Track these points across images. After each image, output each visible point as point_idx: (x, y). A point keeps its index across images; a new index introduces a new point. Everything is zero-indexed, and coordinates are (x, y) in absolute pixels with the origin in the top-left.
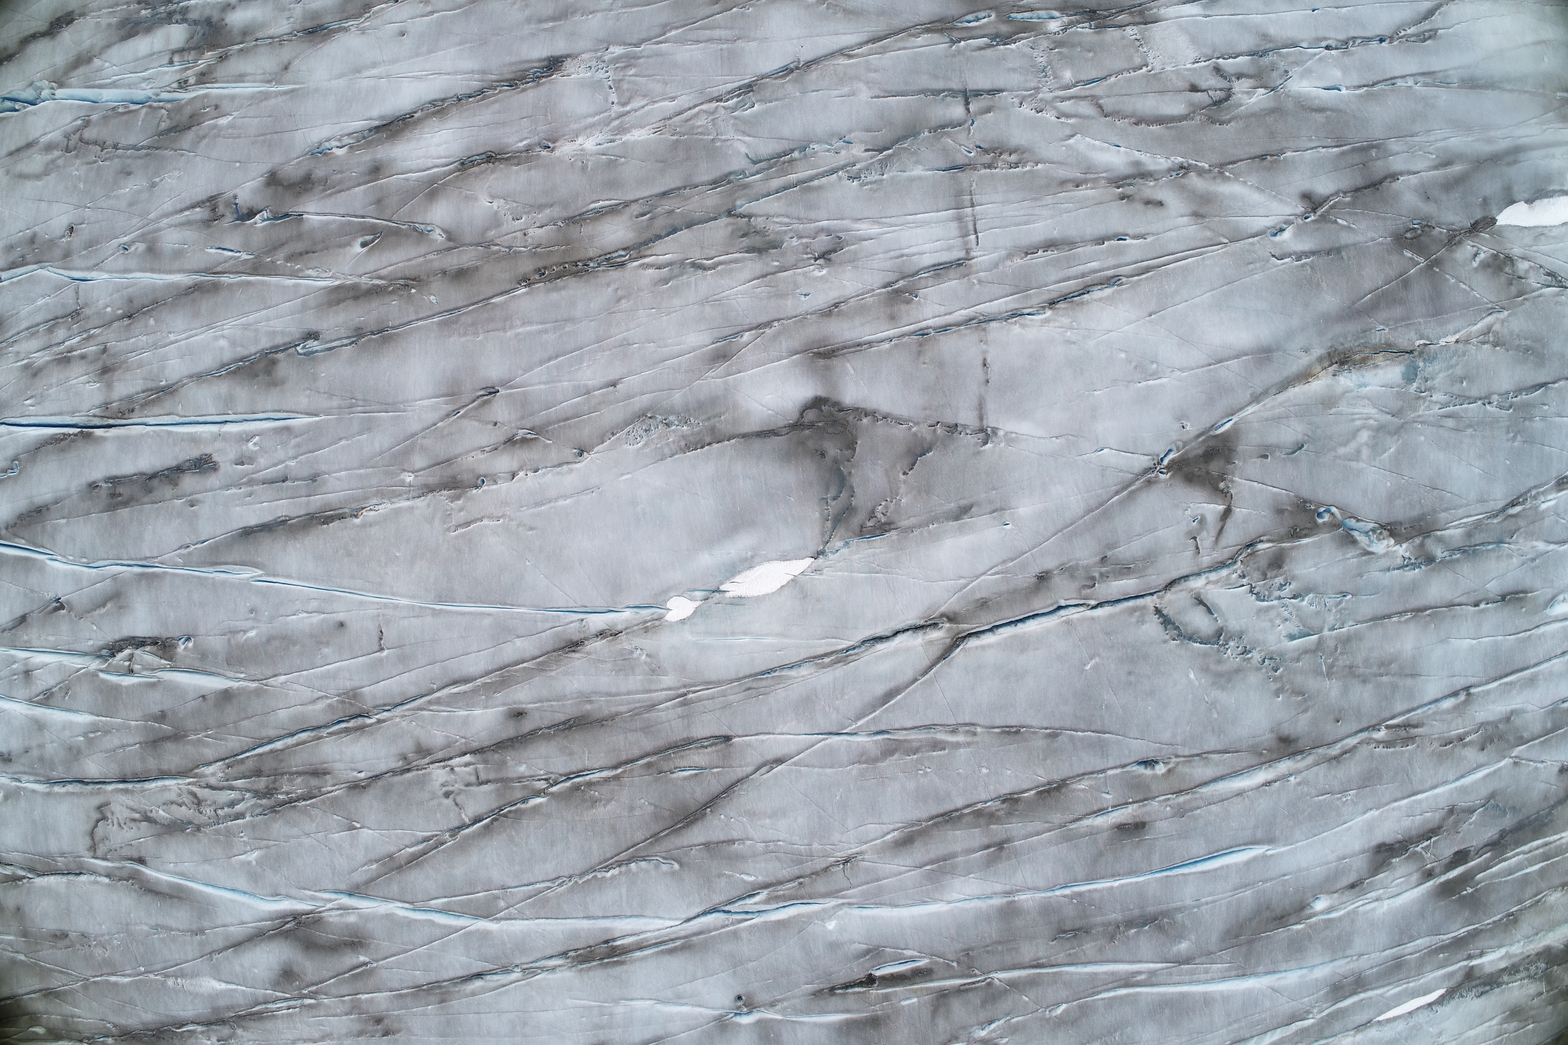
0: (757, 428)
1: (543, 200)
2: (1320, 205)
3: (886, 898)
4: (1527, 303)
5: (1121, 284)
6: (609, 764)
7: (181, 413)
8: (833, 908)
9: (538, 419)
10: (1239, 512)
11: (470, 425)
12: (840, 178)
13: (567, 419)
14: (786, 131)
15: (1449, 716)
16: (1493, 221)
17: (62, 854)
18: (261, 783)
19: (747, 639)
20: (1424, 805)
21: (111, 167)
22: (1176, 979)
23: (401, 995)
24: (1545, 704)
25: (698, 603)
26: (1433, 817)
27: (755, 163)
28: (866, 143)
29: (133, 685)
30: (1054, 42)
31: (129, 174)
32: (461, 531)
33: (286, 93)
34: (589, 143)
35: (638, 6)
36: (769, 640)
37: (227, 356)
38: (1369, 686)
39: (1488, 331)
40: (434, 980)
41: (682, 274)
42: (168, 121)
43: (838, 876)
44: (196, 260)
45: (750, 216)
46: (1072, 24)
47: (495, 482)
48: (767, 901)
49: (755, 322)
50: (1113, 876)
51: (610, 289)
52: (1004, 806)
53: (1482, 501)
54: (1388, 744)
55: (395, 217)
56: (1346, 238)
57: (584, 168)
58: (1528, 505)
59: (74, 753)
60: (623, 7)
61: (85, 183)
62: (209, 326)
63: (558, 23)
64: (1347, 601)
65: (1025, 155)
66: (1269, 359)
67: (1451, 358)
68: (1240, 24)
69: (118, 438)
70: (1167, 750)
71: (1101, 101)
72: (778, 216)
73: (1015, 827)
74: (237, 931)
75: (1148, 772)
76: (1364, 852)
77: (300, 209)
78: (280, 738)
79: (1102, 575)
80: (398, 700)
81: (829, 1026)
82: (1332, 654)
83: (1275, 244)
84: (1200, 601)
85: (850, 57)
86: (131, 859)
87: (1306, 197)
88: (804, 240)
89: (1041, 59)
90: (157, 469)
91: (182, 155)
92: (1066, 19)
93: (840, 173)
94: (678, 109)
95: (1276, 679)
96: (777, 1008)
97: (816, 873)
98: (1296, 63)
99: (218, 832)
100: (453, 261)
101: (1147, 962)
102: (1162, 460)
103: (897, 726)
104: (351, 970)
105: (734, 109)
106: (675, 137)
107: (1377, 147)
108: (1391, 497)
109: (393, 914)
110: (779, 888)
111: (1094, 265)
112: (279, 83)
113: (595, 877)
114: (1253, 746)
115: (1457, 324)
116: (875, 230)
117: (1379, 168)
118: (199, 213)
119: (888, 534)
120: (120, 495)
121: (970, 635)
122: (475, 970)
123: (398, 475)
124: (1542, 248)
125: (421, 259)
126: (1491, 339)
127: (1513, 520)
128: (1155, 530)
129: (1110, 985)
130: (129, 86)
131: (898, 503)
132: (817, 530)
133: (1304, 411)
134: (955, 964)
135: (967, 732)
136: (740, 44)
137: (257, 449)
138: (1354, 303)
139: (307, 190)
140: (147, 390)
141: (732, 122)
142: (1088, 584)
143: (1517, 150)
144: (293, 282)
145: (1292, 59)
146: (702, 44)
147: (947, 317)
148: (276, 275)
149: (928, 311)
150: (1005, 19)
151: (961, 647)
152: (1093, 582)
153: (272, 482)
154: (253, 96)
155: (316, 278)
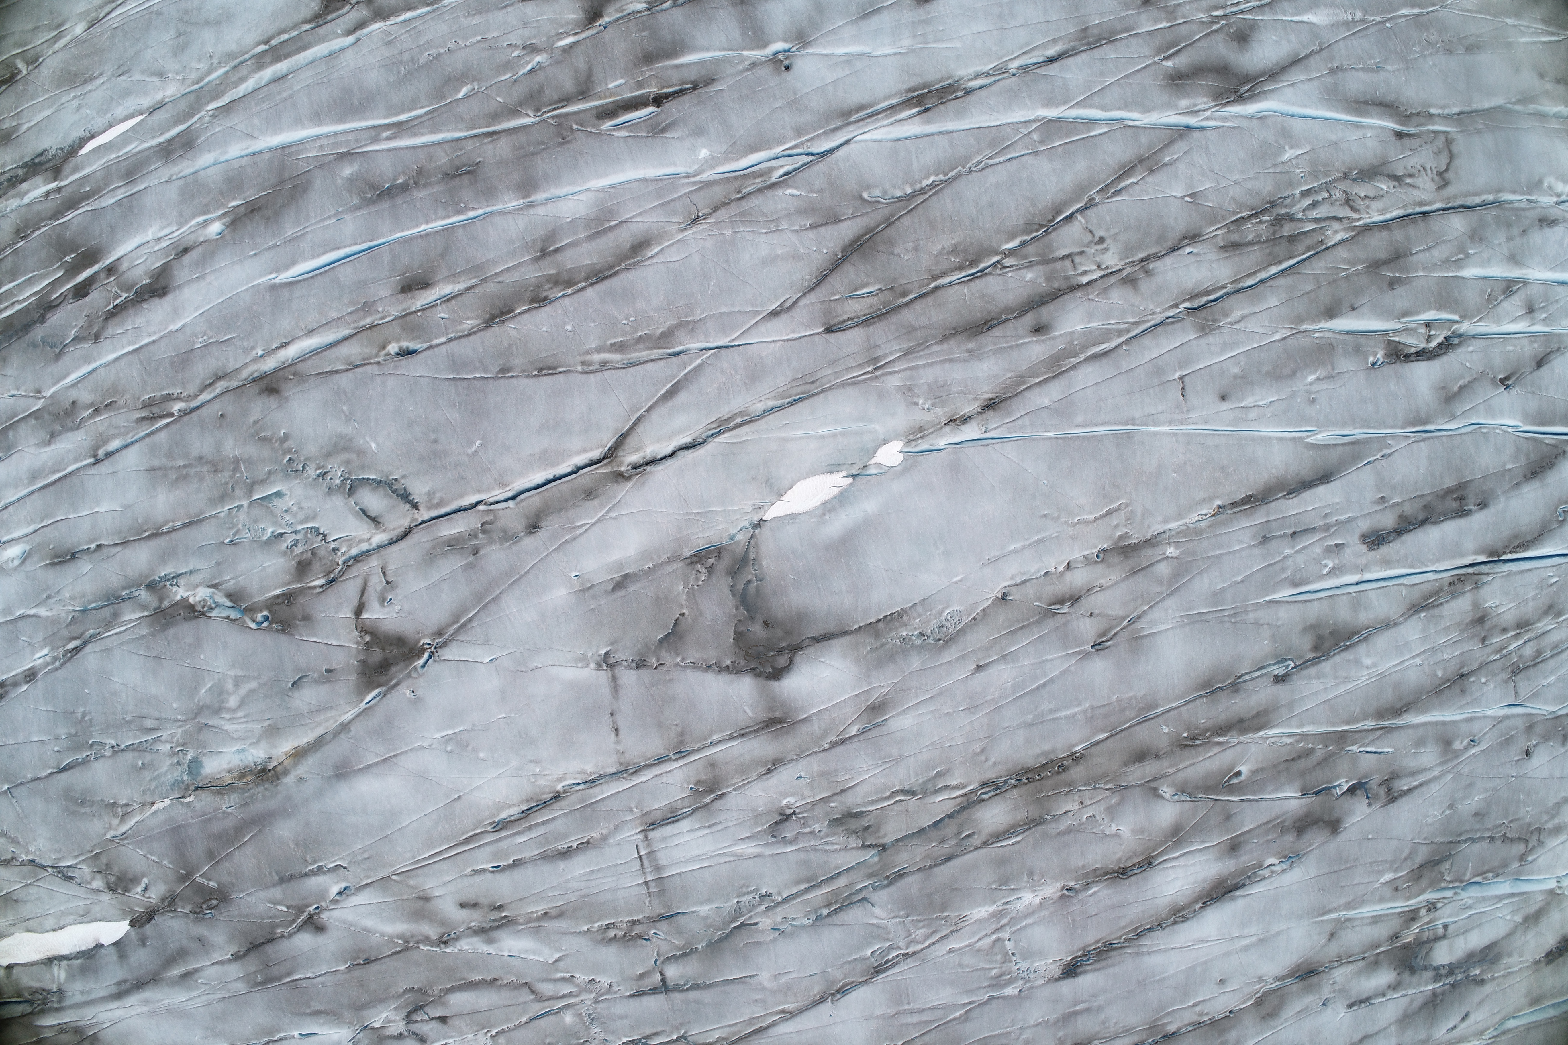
0: (834, 642)
1: (1067, 838)
2: (305, 923)
3: (652, 187)
4: (88, 848)
5: (491, 824)
6: (943, 292)
7: (1402, 587)
8: (704, 171)
9: (1051, 624)
10: (347, 613)
11: (1116, 610)
12: (780, 894)
13: (1021, 628)
14: (837, 933)
15: (111, 432)
16: (132, 924)
17: (1479, 132)
18: (1287, 229)
19: (820, 431)
20: (124, 340)
21: (1495, 820)
22: (351, 137)
23: (1127, 30)
24: (18, 455)
25: (872, 462)
26: (114, 329)
27: (865, 900)
28: (758, 931)
29: (1424, 312)
31: (1476, 815)
32: (1115, 505)
33: (1330, 911)
34: (1028, 898)
35: (995, 1036)
36: (798, 433)
37: (1362, 649)
38: (195, 453)
39: (124, 817)
40: (1095, 51)
41: (924, 783)
42: (1443, 869)
43: (702, 204)
44: (1402, 739)
45: (864, 847)
47: (1085, 557)
48: (771, 170)
49: (847, 746)
50: (427, 235)
51: (993, 760)
52: (545, 294)
53: (107, 650)
54: (169, 398)
55: (1211, 804)
56: (276, 893)
57: (1031, 874)
58: (61, 650)
59: (1476, 236)
60: (1010, 1033)
61: (1519, 801)
62: (1382, 676)
63: (1072, 1010)
64: (228, 536)
65: (600, 937)
66: (337, 768)
67: (156, 787)
69: (1462, 555)
70: (388, 368)
71: (532, 997)
72: (836, 850)
73: (532, 274)
74: (1297, 76)
75: (405, 344)
76: (179, 286)
77: (1305, 801)
78: (1273, 277)
79: (476, 536)
80: (1159, 329)
81: (695, 49)
82: (237, 482)
83: (345, 879)
84: (375, 520)
85: (783, 1012)
86: (1409, 136)
87: (320, 929)
88: (808, 830)
89: (596, 1031)
90: (1421, 529)
91: (1425, 839)
93: (780, 899)
94: (945, 941)
95: (289, 451)
96: (748, 63)
97: (725, 204)
99: (1326, 174)
100: (1149, 769)
101: (382, 150)
102: (430, 657)
103: (661, 363)
104: (1179, 50)
105: (890, 948)
106: (945, 914)
107: (256, 985)
108: (198, 644)
109: (1144, 112)
110: (760, 185)
111: (519, 840)
112: (1337, 920)
113: (946, 174)
114: (304, 381)
115: (155, 821)
116: (739, 848)
117: (252, 964)
118: (1403, 785)
119: (693, 553)
120: (1455, 500)
121: (599, 461)
122: (1056, 65)
123: (1182, 553)
124: (81, 902)
125: (1181, 767)
126: (120, 810)
127: (74, 635)
128: (428, 587)
129: (416, 122)
130: (1484, 899)
131: (686, 585)
132: (763, 549)
133: (296, 720)
134: (575, 127)
135: (591, 364)
136: (891, 1011)
137: (1324, 562)
138: (260, 831)
139: (1300, 820)
140: (1437, 606)
141: (891, 936)
142: (487, 527)
143: (118, 996)
144: (1305, 730)
146: (928, 1007)
147: (659, 772)
148: (1322, 734)
149: (678, 776)
151: (607, 448)
152: (485, 529)
153: (1306, 531)
154: (1362, 903)
155: (1282, 736)
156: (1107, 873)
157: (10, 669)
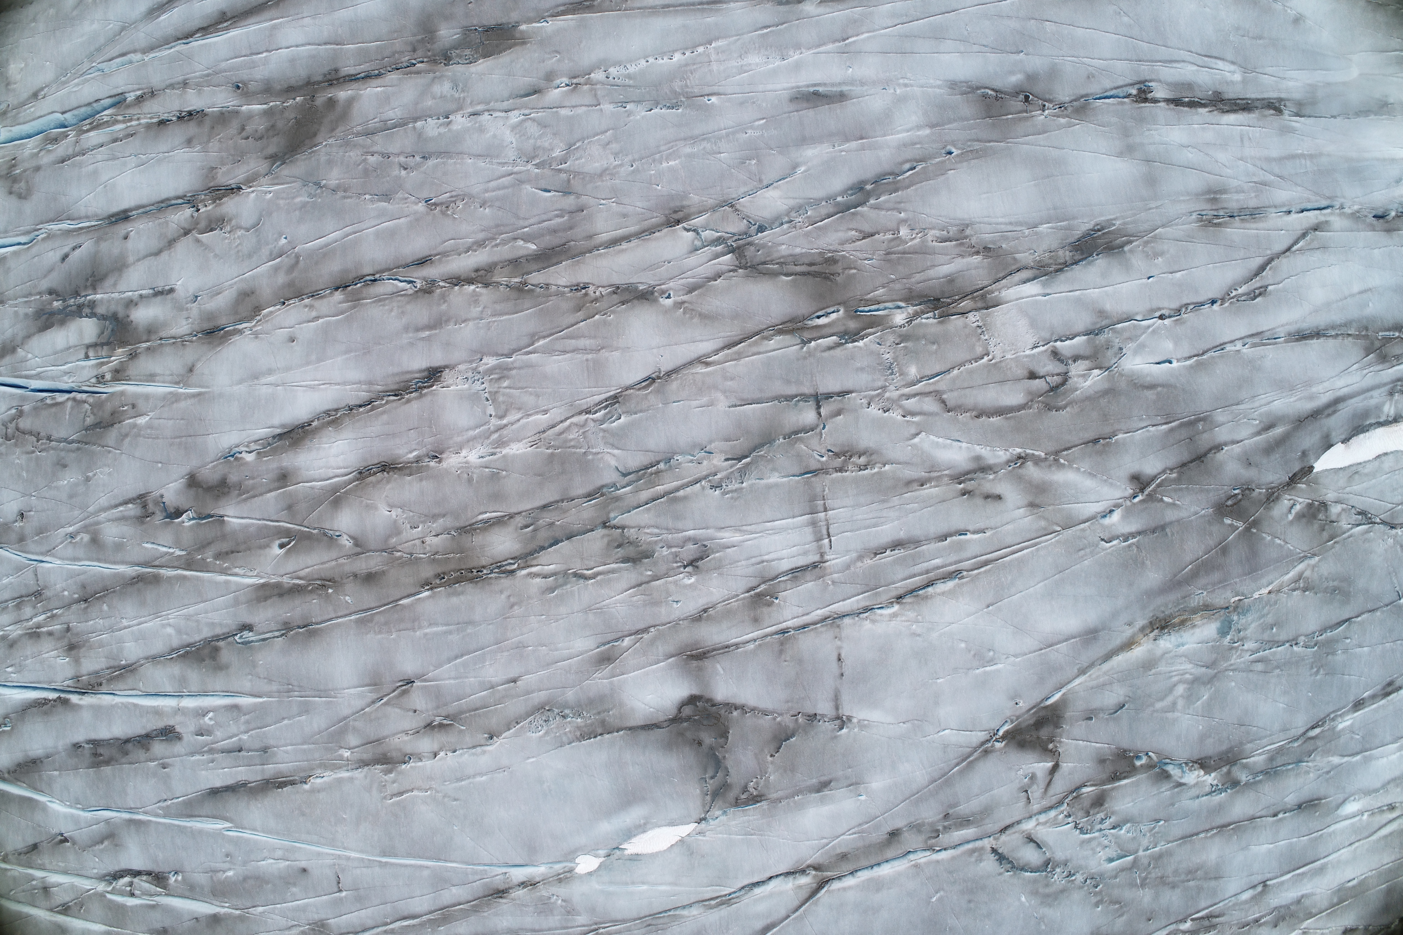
0: (641, 723)
1: (436, 511)
2: (1148, 484)
4: (1337, 545)
5: (962, 578)
7: (143, 689)
9: (451, 709)
10: (1065, 766)
11: (394, 712)
12: (703, 488)
13: (477, 709)
14: (652, 445)
15: (1247, 906)
16: (1312, 468)
19: (645, 887)
21: (47, 458)
24: (1332, 887)
25: (602, 859)
27: (625, 475)
28: (725, 452)
29: (136, 905)
30: (900, 336)
31: (65, 466)
32: (395, 799)
33: (194, 396)
34: (472, 456)
35: (507, 314)
36: (664, 888)
37: (175, 643)
38: (1178, 891)
39: (1300, 577)
41: (565, 584)
42: (92, 417)
44: (135, 553)
45: (623, 528)
46: (917, 315)
47: (420, 760)
49: (634, 629)
51: (503, 596)
53: (1284, 730)
54: (1193, 933)
55: (305, 523)
56: (1170, 515)
57: (470, 480)
58: (1326, 727)
60: (493, 315)
61: (27, 471)
62: (156, 615)
63: (434, 332)
64: (1160, 827)
65: (874, 457)
66: (1094, 639)
67: (1263, 608)
68: (1078, 301)
69: (92, 707)
71: (944, 396)
72: (648, 528)
77: (221, 512)
79: (945, 828)
82: (1145, 869)
83: (1104, 528)
84: (1030, 839)
85: (707, 364)
87: (1135, 478)
88: (674, 550)
89: (888, 356)
90: (129, 736)
91: (109, 452)
92: (911, 310)
93: (703, 483)
94: (551, 423)
95: (1096, 895)
98: (1130, 339)
100: (362, 565)
102: (998, 731)
105: (602, 421)
106: (550, 451)
107: (1204, 419)
108: (1203, 738)
111: (937, 562)
112: (187, 385)
115: (1270, 577)
116: (737, 538)
117: (1205, 441)
118: (132, 510)
119: (758, 805)
120: (101, 755)
121: (832, 880)
123: (337, 751)
124: (1356, 488)
125: (334, 563)
126: (1302, 585)
127: (1312, 741)
128: (992, 789)
130: (51, 379)
131: (767, 780)
132: (699, 803)
133: (1126, 676)
136: (604, 353)
137: (212, 723)
138: (1175, 576)
139: (224, 494)
140: (111, 668)
141: (601, 434)
142: (933, 835)
143: (1337, 401)
144: (223, 578)
145: (1126, 335)
146: (569, 355)
147: (804, 618)
148: (208, 571)
149: (787, 613)
150: (853, 314)
151: (825, 889)
152: (936, 833)
153: (229, 751)
154: (164, 397)
155: (244, 576)
156: (400, 469)
157: (1376, 710)
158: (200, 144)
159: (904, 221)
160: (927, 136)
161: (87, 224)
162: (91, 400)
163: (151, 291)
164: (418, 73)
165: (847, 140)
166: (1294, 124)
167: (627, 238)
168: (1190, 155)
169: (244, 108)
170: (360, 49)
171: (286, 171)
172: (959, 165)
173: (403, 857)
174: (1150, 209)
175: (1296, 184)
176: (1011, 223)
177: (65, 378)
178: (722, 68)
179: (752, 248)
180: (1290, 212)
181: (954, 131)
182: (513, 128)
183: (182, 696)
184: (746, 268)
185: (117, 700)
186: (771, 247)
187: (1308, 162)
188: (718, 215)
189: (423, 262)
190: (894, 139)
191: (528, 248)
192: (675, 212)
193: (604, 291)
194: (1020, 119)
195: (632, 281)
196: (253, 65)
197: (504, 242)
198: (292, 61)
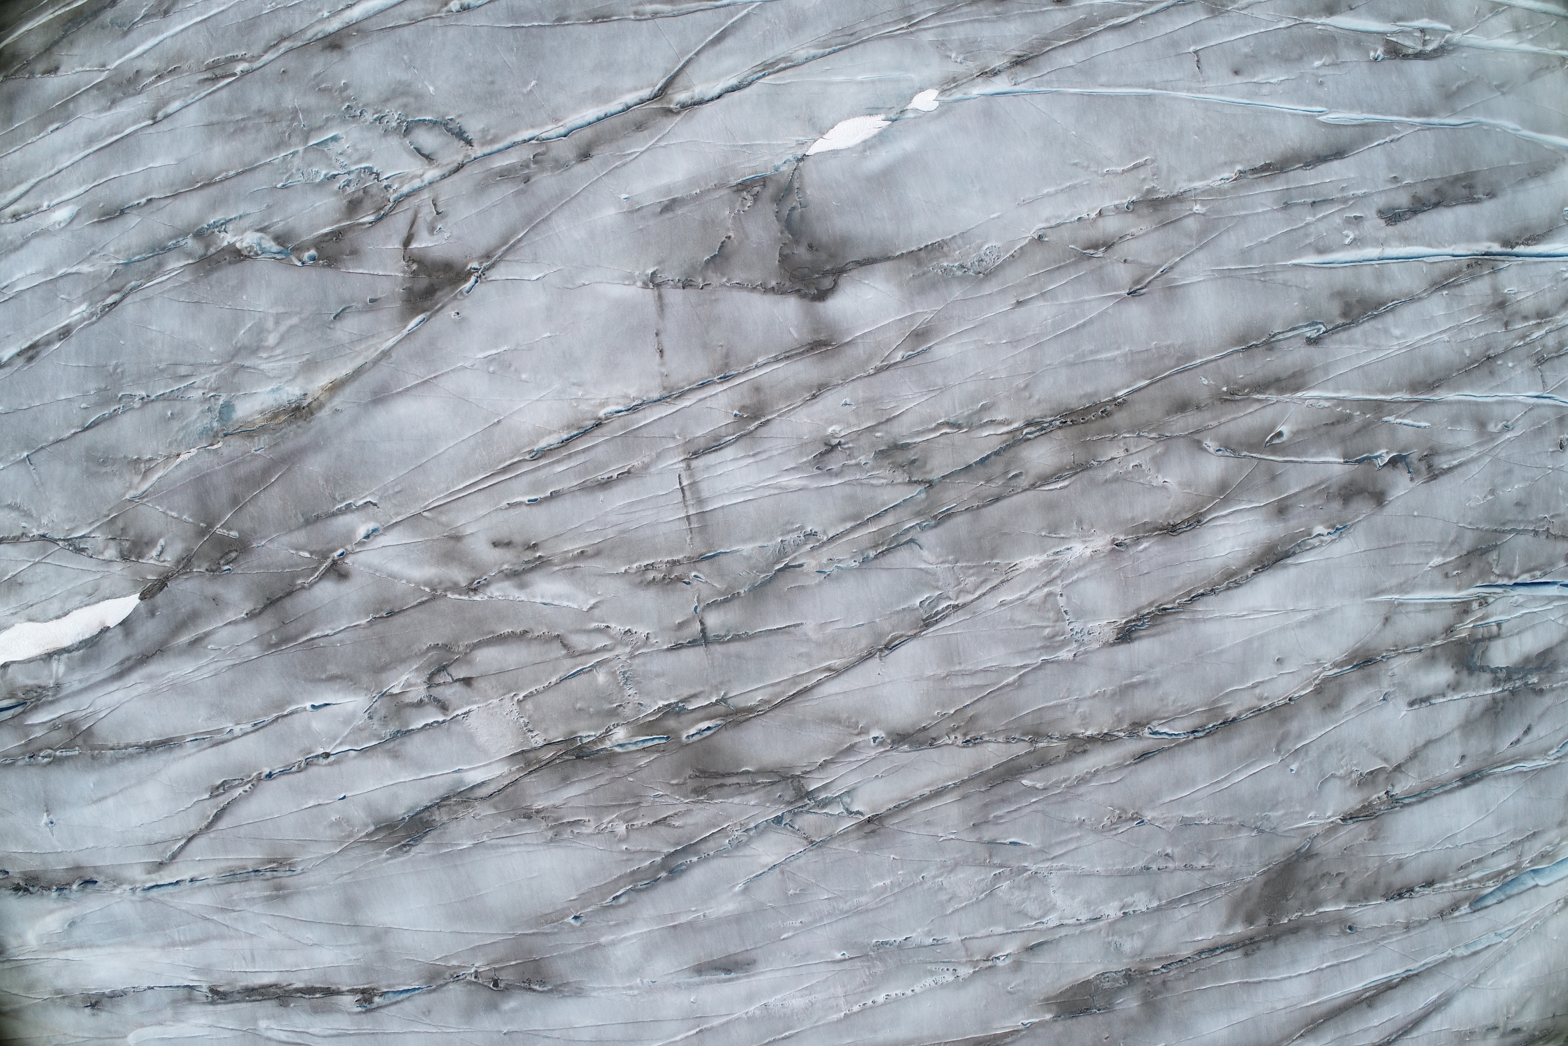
0: (877, 266)
1: (1115, 486)
2: (328, 570)
4: (106, 513)
5: (530, 452)
7: (1422, 264)
9: (1086, 267)
10: (396, 244)
11: (1149, 259)
12: (825, 533)
13: (1058, 268)
14: (884, 577)
15: (173, 94)
16: (142, 598)
19: (860, 78)
20: (194, 12)
21: (1536, 512)
24: (77, 122)
25: (910, 107)
27: (912, 541)
28: (803, 573)
29: (1418, 19)
30: (618, 715)
31: (1518, 504)
32: (1141, 160)
33: (1383, 592)
34: (1079, 549)
35: (1050, 707)
36: (838, 78)
37: (1390, 319)
38: (254, 107)
39: (145, 475)
41: (970, 416)
42: (1490, 560)
44: (1437, 414)
45: (910, 482)
46: (601, 739)
47: (1116, 207)
49: (892, 371)
51: (1037, 397)
53: (148, 300)
54: (234, 60)
55: (1255, 462)
56: (300, 537)
57: (1080, 522)
58: (100, 305)
60: (1065, 705)
61: (1558, 495)
62: (1412, 348)
63: (1128, 681)
64: (281, 181)
65: (638, 580)
66: (375, 393)
67: (184, 437)
68: (422, 767)
69: (1477, 240)
70: (449, 20)
71: (564, 652)
72: (883, 484)
77: (1347, 467)
79: (528, 167)
82: (294, 130)
83: (374, 518)
84: (429, 158)
85: (829, 669)
87: (344, 576)
88: (853, 462)
89: (630, 692)
90: (1435, 211)
91: (1470, 524)
92: (608, 744)
93: (825, 538)
94: (996, 592)
95: (348, 99)
98: (360, 729)
100: (1192, 420)
102: (476, 282)
103: (710, 12)
105: (940, 598)
106: (995, 561)
107: (271, 646)
108: (241, 285)
111: (559, 468)
112: (1390, 603)
114: (367, 36)
115: (179, 473)
116: (784, 480)
117: (267, 623)
118: (1443, 462)
119: (740, 181)
120: (1465, 187)
121: (650, 99)
123: (1208, 210)
124: (90, 578)
125: (1223, 420)
126: (142, 465)
127: (114, 288)
128: (478, 213)
130: (1534, 598)
131: (732, 209)
132: (807, 179)
133: (336, 351)
135: (643, 14)
136: (942, 672)
137: (1345, 232)
138: (289, 469)
139: (1345, 487)
140: (1458, 286)
141: (940, 584)
142: (540, 157)
143: (120, 675)
144: (1341, 395)
145: (365, 734)
146: (980, 668)
147: (704, 396)
148: (1358, 400)
149: (723, 400)
150: (671, 735)
151: (657, 88)
152: (537, 159)
153: (1325, 201)
154: (1414, 587)
155: (1320, 398)
156: (1156, 529)
157: (44, 328)
158: (1388, 864)
159: (622, 840)
160: (603, 935)
161: (1505, 768)
162: (1493, 578)
163: (1433, 701)
164: (1158, 959)
165: (690, 923)
166: (195, 978)
167: (924, 799)
168: (309, 935)
169: (1343, 907)
170: (1222, 979)
171: (1295, 842)
172: (566, 905)
173: (1129, 96)
174: (350, 873)
175: (188, 912)
176: (503, 846)
177: (1521, 600)
178: (832, 990)
179: (787, 798)
180: (192, 880)
181: (574, 942)
182: (1053, 908)
183: (1379, 259)
184: (792, 776)
185: (1449, 250)
186: (766, 802)
187: (177, 938)
188: (827, 832)
189: (1143, 756)
190: (640, 928)
191: (1031, 780)
192: (873, 831)
193: (946, 740)
194: (501, 960)
195: (917, 753)
196: (1335, 953)
197: (1057, 784)
198: (1294, 961)
